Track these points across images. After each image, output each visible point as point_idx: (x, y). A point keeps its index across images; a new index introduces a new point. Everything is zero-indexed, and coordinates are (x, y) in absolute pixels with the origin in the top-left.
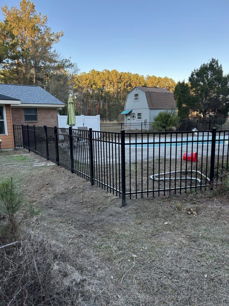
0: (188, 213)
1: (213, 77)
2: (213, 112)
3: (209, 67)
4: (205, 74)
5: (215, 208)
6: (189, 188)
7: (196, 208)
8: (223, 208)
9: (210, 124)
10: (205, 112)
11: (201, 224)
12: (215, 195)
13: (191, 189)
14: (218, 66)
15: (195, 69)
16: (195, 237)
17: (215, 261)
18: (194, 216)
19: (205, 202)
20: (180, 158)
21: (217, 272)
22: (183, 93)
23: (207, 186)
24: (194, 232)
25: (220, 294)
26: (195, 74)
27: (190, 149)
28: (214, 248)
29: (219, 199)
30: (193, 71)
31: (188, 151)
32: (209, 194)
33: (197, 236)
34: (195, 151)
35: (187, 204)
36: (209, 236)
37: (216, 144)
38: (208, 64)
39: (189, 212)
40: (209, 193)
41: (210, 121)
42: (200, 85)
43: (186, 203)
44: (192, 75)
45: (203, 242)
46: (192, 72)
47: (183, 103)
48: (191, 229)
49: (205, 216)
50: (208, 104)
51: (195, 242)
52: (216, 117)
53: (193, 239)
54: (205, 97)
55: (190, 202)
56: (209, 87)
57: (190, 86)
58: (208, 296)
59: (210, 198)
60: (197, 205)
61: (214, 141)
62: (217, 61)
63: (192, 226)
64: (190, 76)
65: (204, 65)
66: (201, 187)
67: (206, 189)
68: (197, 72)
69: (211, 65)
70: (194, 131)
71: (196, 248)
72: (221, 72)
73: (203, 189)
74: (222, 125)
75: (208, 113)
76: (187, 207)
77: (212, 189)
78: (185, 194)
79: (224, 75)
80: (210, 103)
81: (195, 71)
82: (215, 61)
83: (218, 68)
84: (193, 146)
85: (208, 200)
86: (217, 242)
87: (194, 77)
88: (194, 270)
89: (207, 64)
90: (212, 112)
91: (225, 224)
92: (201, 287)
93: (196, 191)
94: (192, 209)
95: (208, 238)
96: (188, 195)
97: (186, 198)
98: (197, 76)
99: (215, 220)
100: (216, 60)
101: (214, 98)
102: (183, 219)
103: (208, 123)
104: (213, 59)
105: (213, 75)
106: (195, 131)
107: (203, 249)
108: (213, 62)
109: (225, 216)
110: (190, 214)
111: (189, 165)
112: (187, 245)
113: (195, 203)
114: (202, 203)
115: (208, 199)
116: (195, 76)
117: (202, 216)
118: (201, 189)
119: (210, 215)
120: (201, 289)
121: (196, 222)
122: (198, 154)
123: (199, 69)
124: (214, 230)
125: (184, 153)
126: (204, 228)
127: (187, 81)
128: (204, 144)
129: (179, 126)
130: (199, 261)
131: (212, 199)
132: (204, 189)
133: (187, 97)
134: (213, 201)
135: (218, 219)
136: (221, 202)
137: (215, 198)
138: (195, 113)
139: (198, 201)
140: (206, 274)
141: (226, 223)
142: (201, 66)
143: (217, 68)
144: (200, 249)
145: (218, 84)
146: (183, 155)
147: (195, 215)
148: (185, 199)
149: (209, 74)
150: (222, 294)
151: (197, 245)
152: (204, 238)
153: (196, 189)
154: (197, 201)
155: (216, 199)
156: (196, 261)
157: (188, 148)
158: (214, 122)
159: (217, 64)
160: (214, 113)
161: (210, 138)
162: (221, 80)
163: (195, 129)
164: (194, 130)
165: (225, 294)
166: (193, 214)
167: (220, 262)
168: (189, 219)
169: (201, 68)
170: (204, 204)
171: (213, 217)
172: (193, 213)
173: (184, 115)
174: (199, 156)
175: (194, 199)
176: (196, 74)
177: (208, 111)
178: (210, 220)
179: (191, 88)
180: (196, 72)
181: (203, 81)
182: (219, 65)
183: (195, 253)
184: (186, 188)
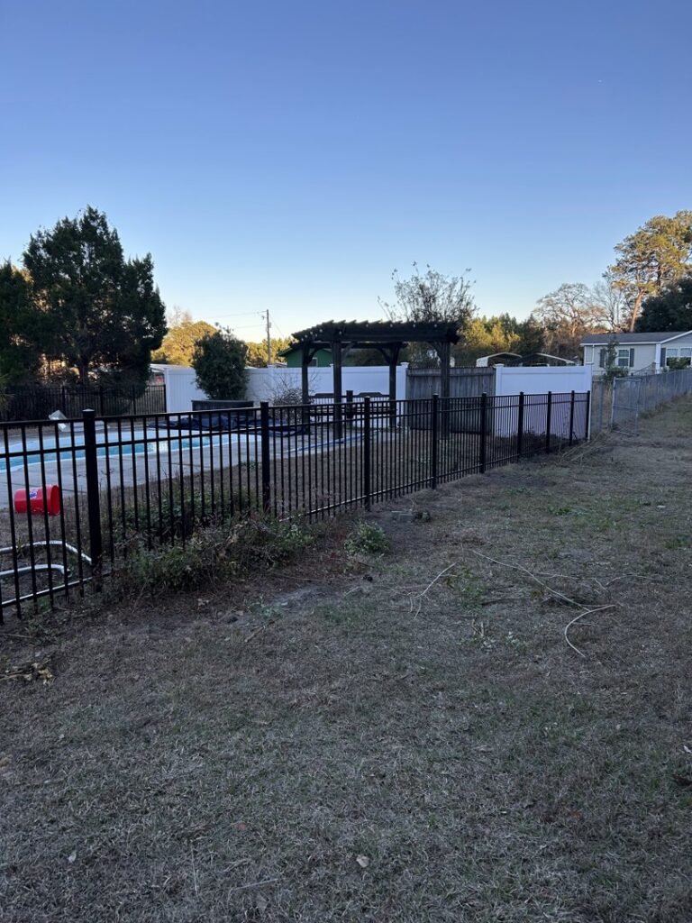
0: (25, 681)
1: (98, 262)
2: (108, 362)
3: (83, 231)
4: (73, 250)
5: (108, 642)
6: (29, 598)
7: (52, 657)
8: (130, 636)
9: (101, 398)
10: (86, 361)
11: (66, 703)
12: (109, 605)
13: (35, 601)
14: (107, 233)
15: (39, 232)
16: (43, 751)
17: (102, 800)
18: (45, 682)
19: (79, 631)
20: (8, 506)
21: (104, 831)
22: (8, 302)
23: (85, 582)
24: (41, 735)
25: (111, 893)
26: (41, 245)
27: (35, 476)
28: (99, 763)
29: (121, 614)
30: (35, 237)
31: (30, 483)
32: (92, 604)
33: (50, 745)
34: (52, 481)
35: (24, 652)
36: (86, 733)
37: (98, 457)
38: (78, 222)
39: (28, 677)
40: (91, 602)
41: (101, 388)
42: (60, 281)
43: (20, 650)
44: (34, 248)
45: (68, 755)
46: (32, 239)
47: (14, 332)
48: (31, 727)
49: (78, 675)
50: (92, 339)
51: (43, 763)
52: (117, 377)
53: (38, 759)
54: (80, 318)
55: (32, 641)
56: (89, 290)
57: (27, 278)
58: (77, 917)
59: (94, 615)
60: (53, 648)
61: (91, 448)
62: (103, 218)
63: (36, 719)
64: (26, 249)
65: (66, 221)
66: (67, 588)
67: (82, 593)
68: (48, 241)
69: (86, 224)
70: (54, 419)
71: (47, 782)
72: (116, 251)
73: (74, 594)
74: (137, 401)
75: (96, 367)
76: (22, 661)
77: (99, 589)
78: (18, 620)
79: (126, 261)
80: (96, 335)
81: (40, 235)
82: (97, 216)
83: (107, 237)
84: (46, 466)
85: (88, 624)
86: (109, 741)
87: (40, 255)
88: (37, 855)
89: (75, 220)
90: (105, 362)
91: (132, 680)
92: (55, 899)
93: (52, 603)
94: (36, 665)
95: (85, 739)
96: (27, 623)
97: (20, 633)
98: (50, 253)
99: (106, 677)
100: (100, 213)
101: (108, 323)
102: (8, 703)
103: (96, 393)
104: (91, 210)
105: (97, 257)
106: (58, 419)
107: (66, 779)
108: (94, 219)
109: (134, 658)
110: (31, 681)
111: (38, 525)
112: (17, 785)
113: (48, 643)
114: (72, 637)
115: (89, 620)
116: (42, 252)
117: (69, 678)
118: (67, 594)
119: (93, 666)
120: (57, 903)
121: (49, 700)
122: (63, 488)
123: (52, 234)
124: (102, 710)
125: (18, 489)
126: (72, 711)
127: (19, 266)
128: (77, 459)
129: (7, 404)
130: (52, 822)
131: (100, 619)
132: (78, 592)
133: (23, 314)
134: (103, 623)
135: (115, 673)
136: (126, 622)
137: (108, 613)
138: (56, 365)
139: (59, 633)
140: (74, 853)
141: (136, 677)
142: (59, 223)
143: (105, 237)
144: (58, 780)
145: (111, 282)
146: (13, 497)
147: (48, 679)
148: (14, 639)
149: (85, 252)
150: (118, 892)
151: (50, 773)
152: (72, 742)
153: (52, 597)
154: (57, 636)
155: (111, 616)
156: (45, 825)
157: (29, 474)
158: (115, 393)
159: (104, 225)
160: (112, 367)
161: (80, 440)
162: (120, 272)
163: (58, 412)
164: (55, 416)
165: (124, 887)
166: (42, 679)
167: (115, 799)
168: (27, 698)
169: (59, 230)
170: (75, 640)
171: (101, 669)
172: (40, 675)
173: (20, 369)
174: (65, 495)
175: (46, 632)
176: (44, 247)
177: (94, 360)
178: (92, 682)
179: (37, 287)
180: (45, 239)
181: (70, 271)
182: (111, 230)
183: (42, 800)
184: (17, 603)
